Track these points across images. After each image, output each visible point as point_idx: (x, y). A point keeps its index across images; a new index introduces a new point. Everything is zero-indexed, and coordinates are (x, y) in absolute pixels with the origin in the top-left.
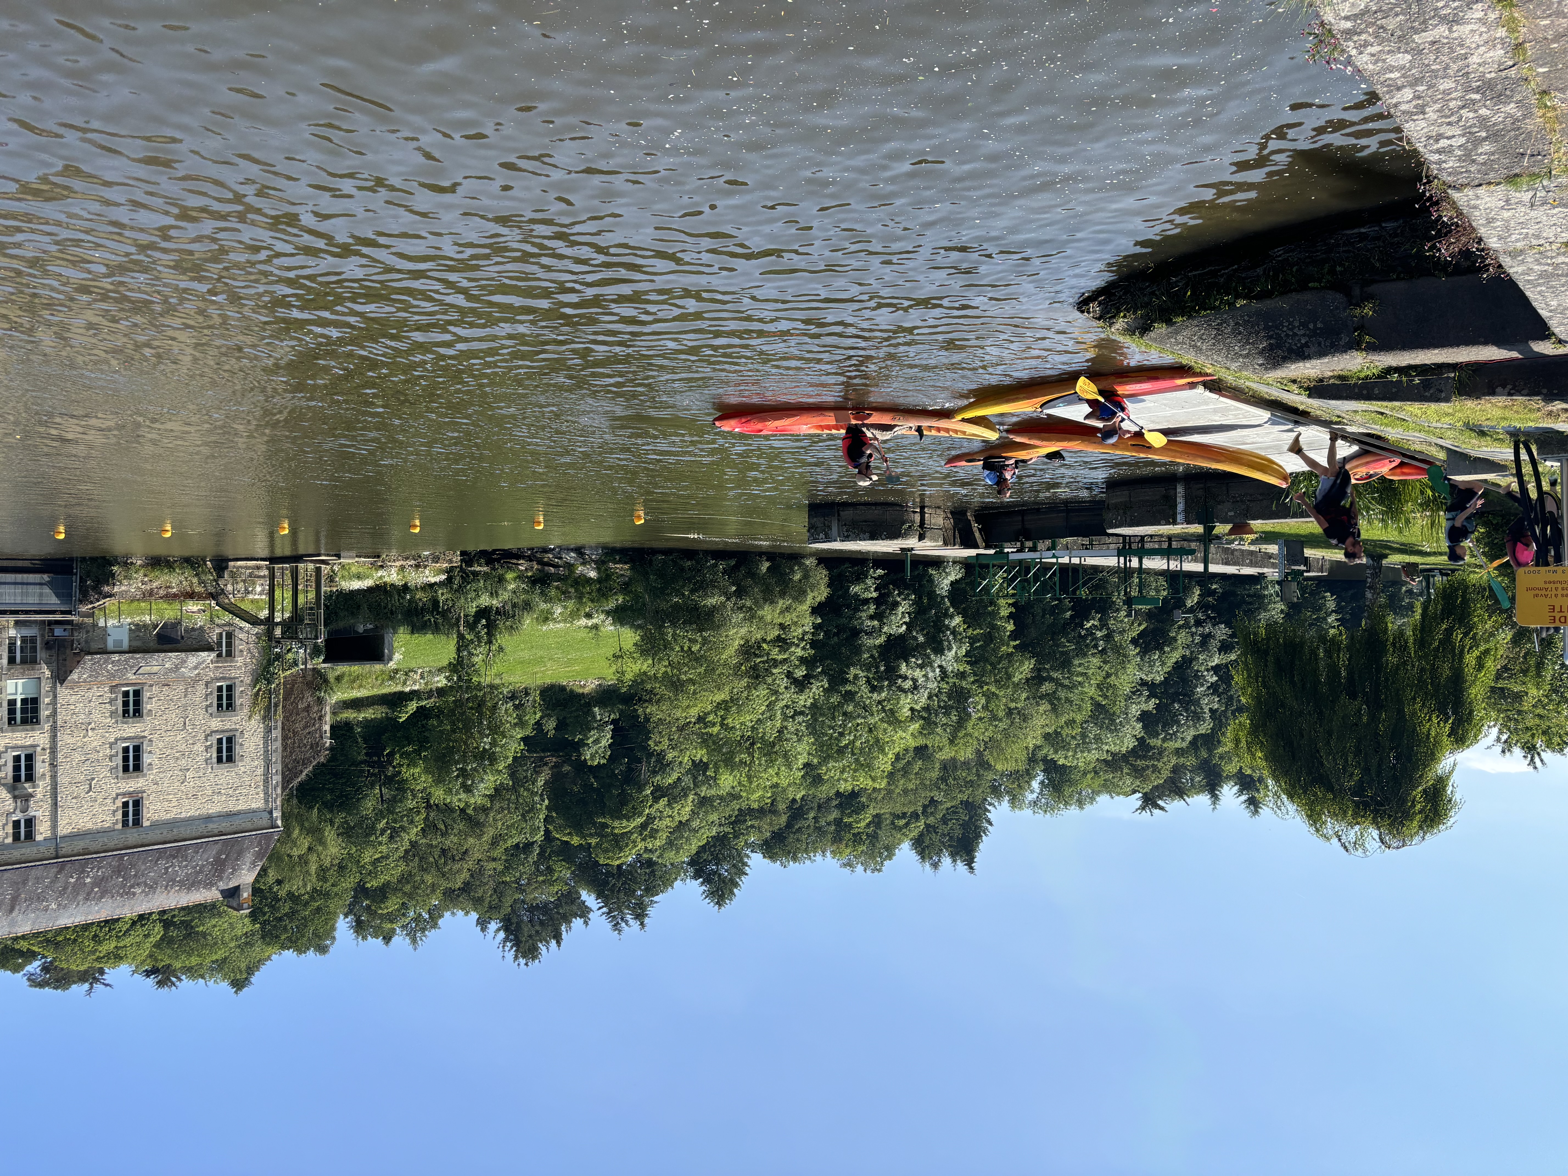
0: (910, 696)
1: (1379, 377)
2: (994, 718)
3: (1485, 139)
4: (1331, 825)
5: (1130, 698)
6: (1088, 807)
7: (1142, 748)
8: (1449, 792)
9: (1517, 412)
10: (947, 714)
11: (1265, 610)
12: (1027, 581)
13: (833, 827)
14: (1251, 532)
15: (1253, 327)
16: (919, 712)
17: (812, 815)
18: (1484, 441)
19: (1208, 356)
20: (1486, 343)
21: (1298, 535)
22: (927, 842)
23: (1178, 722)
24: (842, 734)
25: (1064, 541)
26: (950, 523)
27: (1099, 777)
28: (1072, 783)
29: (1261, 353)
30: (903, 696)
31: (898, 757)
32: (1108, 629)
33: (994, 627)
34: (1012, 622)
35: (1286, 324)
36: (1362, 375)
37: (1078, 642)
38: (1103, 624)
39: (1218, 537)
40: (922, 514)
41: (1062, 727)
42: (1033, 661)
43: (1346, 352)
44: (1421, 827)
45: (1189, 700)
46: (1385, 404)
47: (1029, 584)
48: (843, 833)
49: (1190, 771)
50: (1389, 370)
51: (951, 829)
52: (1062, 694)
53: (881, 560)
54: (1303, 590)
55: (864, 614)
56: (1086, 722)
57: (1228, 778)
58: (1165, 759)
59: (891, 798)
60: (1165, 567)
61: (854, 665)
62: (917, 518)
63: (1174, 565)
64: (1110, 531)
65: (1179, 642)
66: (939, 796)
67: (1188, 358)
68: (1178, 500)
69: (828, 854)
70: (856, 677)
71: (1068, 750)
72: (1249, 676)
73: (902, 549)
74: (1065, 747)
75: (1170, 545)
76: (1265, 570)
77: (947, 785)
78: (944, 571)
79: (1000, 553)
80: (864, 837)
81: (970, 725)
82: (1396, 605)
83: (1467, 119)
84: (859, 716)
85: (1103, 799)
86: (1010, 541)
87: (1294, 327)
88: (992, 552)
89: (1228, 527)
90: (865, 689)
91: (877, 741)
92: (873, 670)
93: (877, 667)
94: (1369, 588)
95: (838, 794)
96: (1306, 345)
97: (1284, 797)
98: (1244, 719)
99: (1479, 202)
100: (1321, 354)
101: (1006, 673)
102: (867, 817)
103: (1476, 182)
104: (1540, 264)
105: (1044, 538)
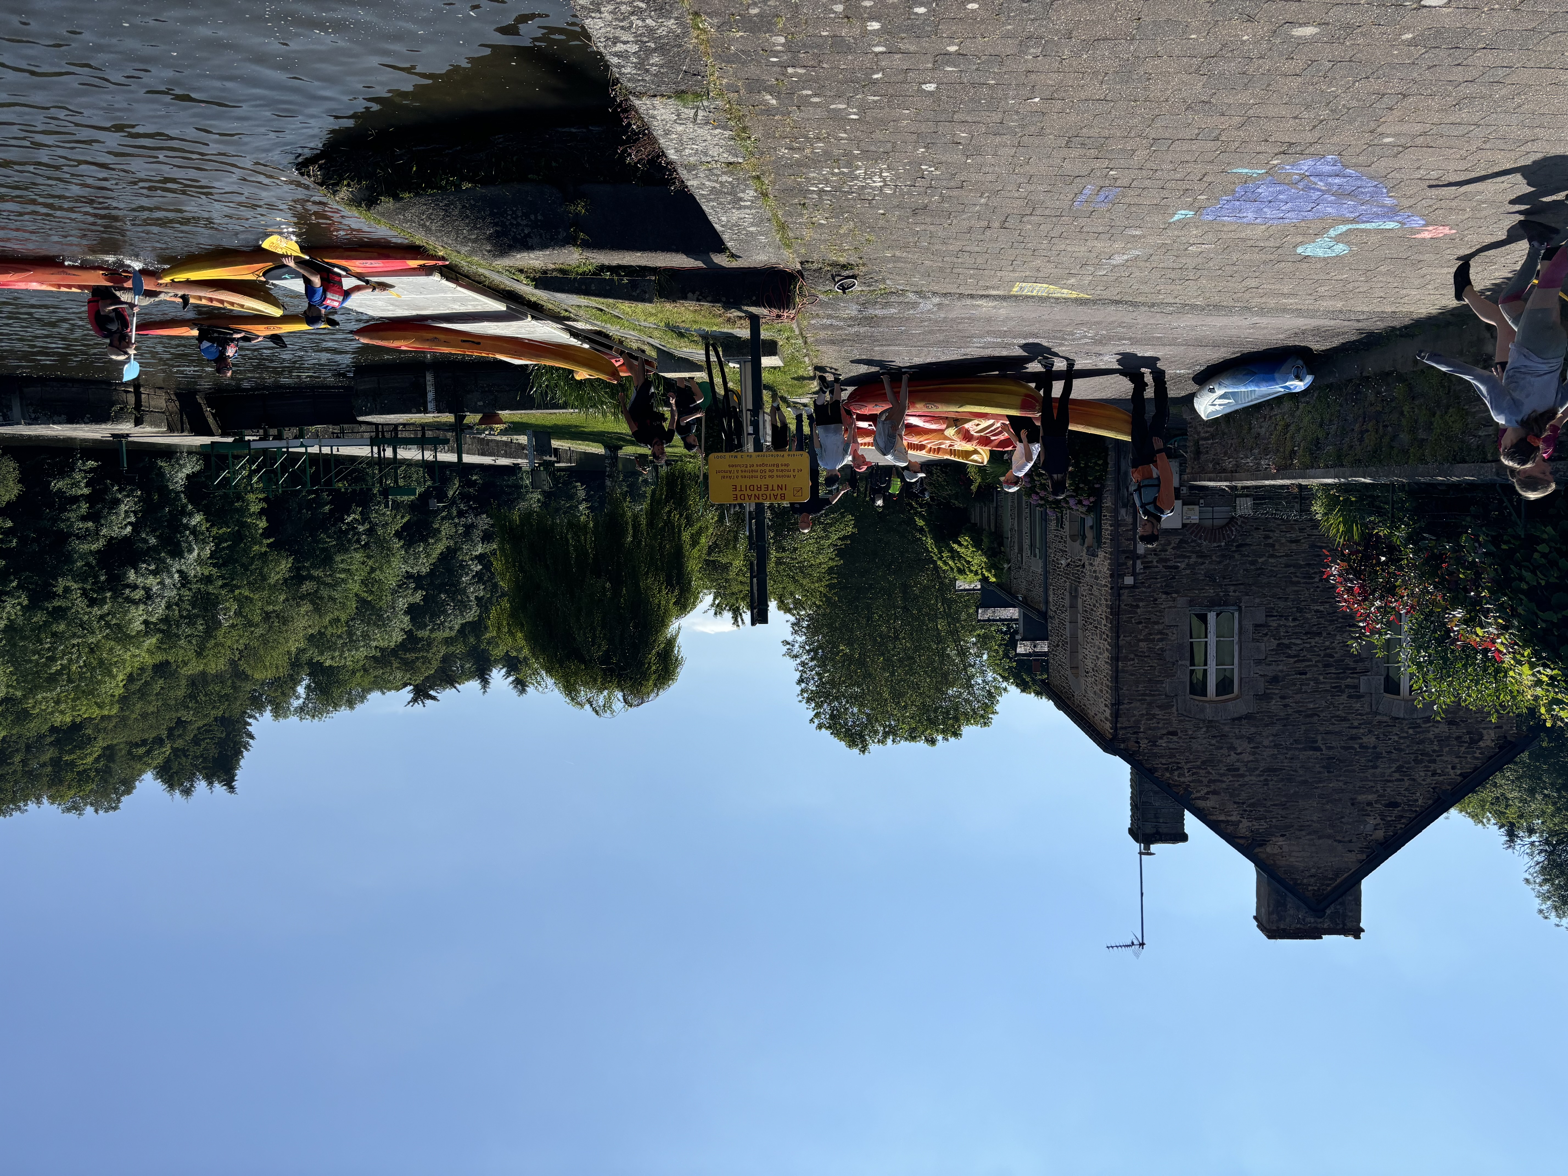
0: (142, 607)
1: (594, 274)
2: (250, 624)
3: (655, 50)
4: (584, 694)
5: (396, 592)
6: (359, 707)
7: (411, 641)
8: (676, 652)
9: (704, 316)
10: (191, 624)
11: (524, 500)
12: (274, 472)
13: (49, 769)
14: (500, 422)
15: (479, 212)
16: (155, 624)
17: (17, 758)
18: (683, 342)
19: (437, 237)
20: (677, 251)
21: (544, 426)
22: (175, 766)
23: (444, 612)
24: (52, 659)
25: (313, 429)
26: (175, 406)
27: (369, 674)
28: (340, 683)
29: (489, 239)
30: (133, 607)
31: (130, 678)
32: (370, 522)
33: (243, 525)
34: (264, 518)
35: (510, 212)
36: (580, 270)
37: (339, 538)
38: (365, 518)
39: (470, 427)
40: (138, 394)
41: (326, 627)
42: (290, 560)
43: (564, 246)
44: (655, 685)
45: (455, 591)
46: (602, 300)
47: (276, 475)
48: (63, 773)
49: (460, 659)
50: (602, 268)
51: (205, 749)
52: (325, 593)
53: (91, 449)
54: (556, 480)
55: (72, 515)
56: (353, 619)
57: (497, 662)
58: (433, 651)
59: (125, 725)
60: (420, 457)
61: (63, 575)
62: (131, 399)
63: (429, 456)
64: (361, 419)
65: (443, 533)
66: (187, 716)
67: (419, 238)
68: (428, 388)
69: (45, 800)
70: (67, 590)
71: (334, 650)
72: (507, 562)
73: (114, 436)
74: (332, 647)
75: (424, 434)
76: (519, 461)
77: (197, 702)
78: (177, 462)
79: (240, 442)
80: (93, 774)
81: (220, 633)
82: (635, 494)
83: (637, 27)
84: (74, 635)
85: (375, 696)
86: (251, 428)
87: (517, 217)
88: (230, 440)
89: (479, 416)
90: (81, 603)
91: (101, 662)
92: (91, 580)
93: (96, 577)
94: (608, 476)
95: (53, 729)
96: (528, 236)
97: (543, 673)
98: (506, 604)
99: (656, 112)
100: (543, 246)
101: (261, 574)
102: (96, 750)
103: (652, 93)
104: (709, 180)
105: (291, 425)
